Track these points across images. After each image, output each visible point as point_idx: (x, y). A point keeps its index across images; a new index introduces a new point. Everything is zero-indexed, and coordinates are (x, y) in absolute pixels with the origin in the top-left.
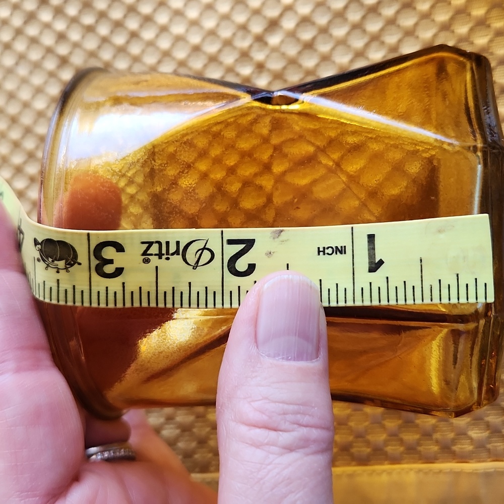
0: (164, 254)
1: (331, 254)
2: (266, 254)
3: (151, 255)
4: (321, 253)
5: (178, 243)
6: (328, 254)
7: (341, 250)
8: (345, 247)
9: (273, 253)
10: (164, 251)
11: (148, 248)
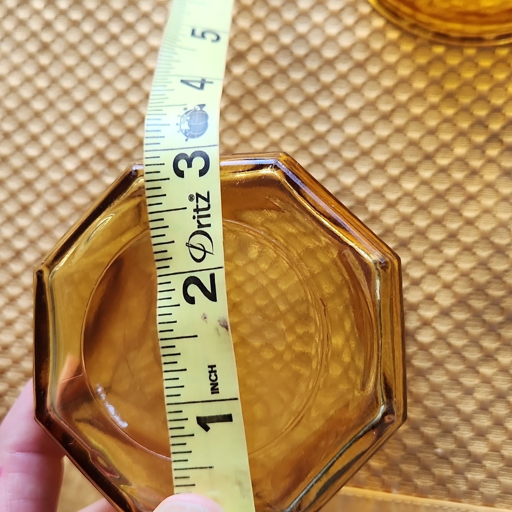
0: (198, 213)
1: (210, 379)
2: (204, 315)
3: (197, 202)
4: (210, 369)
5: (209, 225)
6: (210, 376)
7: (214, 389)
8: (218, 392)
9: (206, 321)
10: (201, 213)
11: (203, 198)
